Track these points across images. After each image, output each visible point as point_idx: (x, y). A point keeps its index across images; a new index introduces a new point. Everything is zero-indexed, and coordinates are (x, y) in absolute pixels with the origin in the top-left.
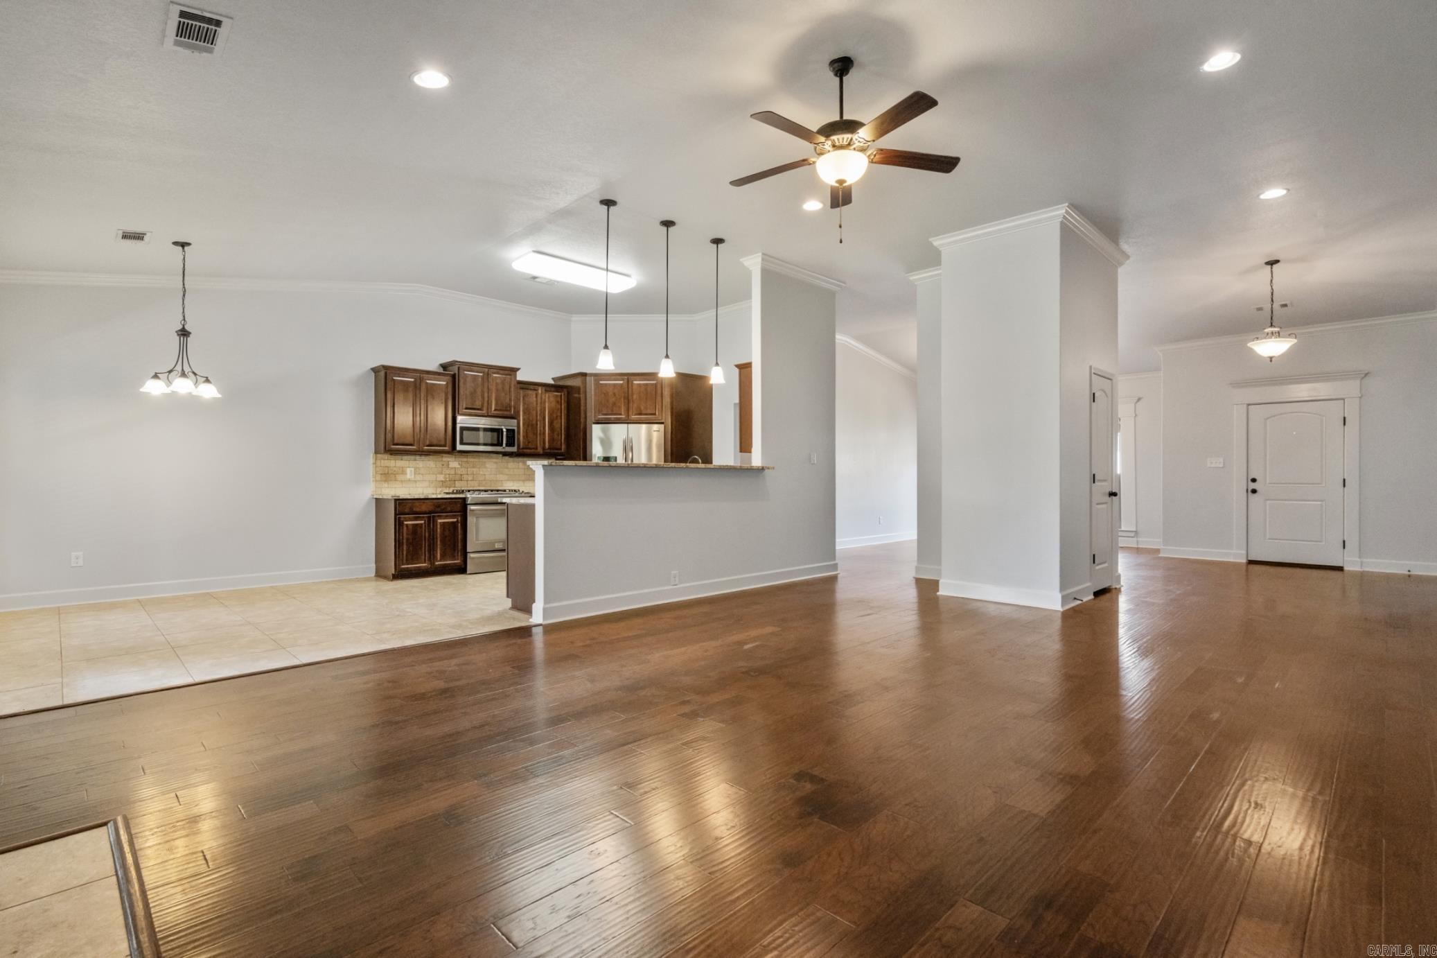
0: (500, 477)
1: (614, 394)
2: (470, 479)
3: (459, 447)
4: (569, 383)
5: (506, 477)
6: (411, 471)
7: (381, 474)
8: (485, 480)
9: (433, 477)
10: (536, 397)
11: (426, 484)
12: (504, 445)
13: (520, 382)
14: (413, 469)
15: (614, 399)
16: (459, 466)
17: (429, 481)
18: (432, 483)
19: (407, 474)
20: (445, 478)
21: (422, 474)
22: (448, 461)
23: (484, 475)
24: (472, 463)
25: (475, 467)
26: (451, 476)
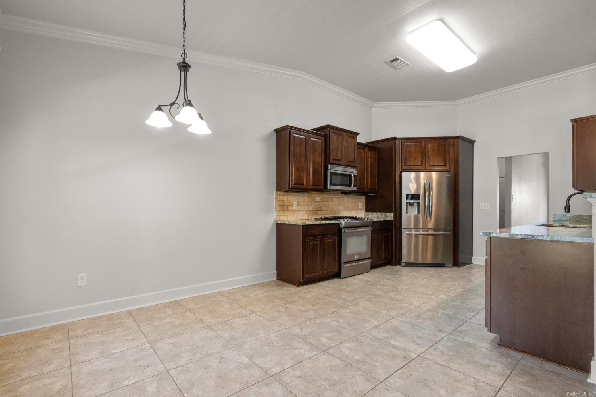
0: (341, 208)
1: (415, 152)
2: (326, 209)
3: (329, 187)
4: (379, 145)
6: (296, 203)
7: (280, 206)
8: (333, 210)
9: (306, 208)
10: (364, 154)
11: (303, 213)
12: (352, 186)
13: (359, 144)
14: (297, 202)
15: (415, 155)
16: (320, 201)
17: (305, 211)
18: (307, 212)
19: (293, 206)
20: (313, 208)
21: (302, 206)
22: (315, 197)
23: (332, 206)
24: (327, 198)
25: (328, 201)
26: (316, 207)
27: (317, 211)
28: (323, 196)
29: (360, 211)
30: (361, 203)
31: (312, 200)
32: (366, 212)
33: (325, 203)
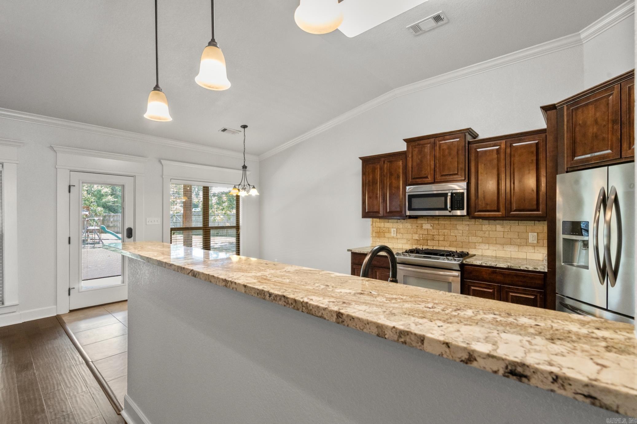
0: (473, 239)
1: (596, 122)
2: (441, 238)
3: (408, 213)
5: (479, 239)
6: (394, 231)
7: (376, 232)
8: (456, 241)
9: (409, 236)
11: (405, 241)
12: (449, 209)
13: (474, 142)
14: (395, 229)
17: (407, 239)
18: (409, 240)
19: (391, 233)
20: (419, 237)
21: (402, 234)
22: (422, 224)
24: (443, 225)
25: (446, 229)
26: (424, 236)
27: (425, 241)
28: (437, 222)
29: (530, 247)
30: (536, 234)
31: (417, 227)
33: (440, 232)
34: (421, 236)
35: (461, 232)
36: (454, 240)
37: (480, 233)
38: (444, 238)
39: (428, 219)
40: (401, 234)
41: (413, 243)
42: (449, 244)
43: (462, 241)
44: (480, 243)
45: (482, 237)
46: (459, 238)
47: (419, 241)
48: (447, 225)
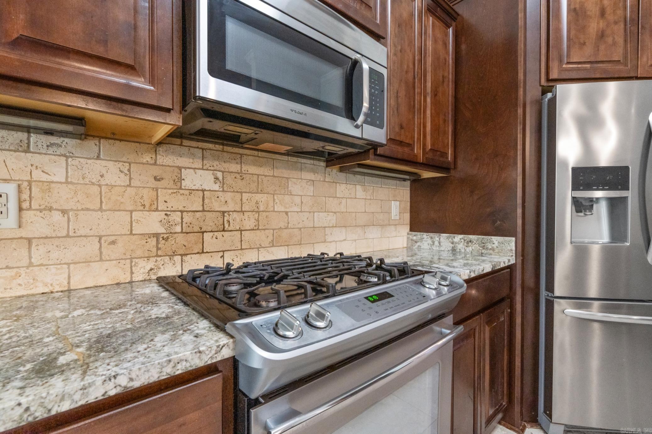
0: (322, 219)
2: (249, 223)
5: (331, 219)
8: (287, 228)
15: (602, 24)
16: (216, 187)
17: (102, 237)
18: (113, 243)
21: (64, 212)
22: (180, 168)
23: (287, 213)
24: (255, 178)
25: (262, 192)
26: (187, 218)
27: (192, 237)
28: (234, 167)
29: (393, 228)
30: (398, 203)
31: (157, 179)
32: (412, 230)
33: (244, 200)
34: (176, 217)
35: (297, 200)
36: (282, 225)
37: (332, 204)
38: (258, 220)
39: (207, 154)
40: (57, 216)
41: (139, 253)
42: (270, 238)
43: (300, 226)
44: (333, 227)
45: (335, 213)
46: (294, 219)
47: (166, 239)
48: (265, 179)
